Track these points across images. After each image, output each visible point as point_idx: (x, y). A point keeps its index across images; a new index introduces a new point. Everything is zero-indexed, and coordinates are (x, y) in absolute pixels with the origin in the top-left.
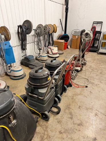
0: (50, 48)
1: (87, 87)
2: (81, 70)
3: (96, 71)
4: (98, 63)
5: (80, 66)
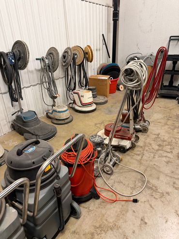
0: (78, 94)
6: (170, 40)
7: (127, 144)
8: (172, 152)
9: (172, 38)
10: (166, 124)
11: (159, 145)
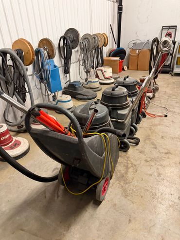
0: (101, 70)
1: (166, 116)
2: (154, 96)
3: (174, 97)
4: (175, 88)
5: (151, 92)
6: (162, 29)
7: (150, 95)
8: (177, 99)
9: (164, 27)
10: (168, 87)
11: (168, 96)
